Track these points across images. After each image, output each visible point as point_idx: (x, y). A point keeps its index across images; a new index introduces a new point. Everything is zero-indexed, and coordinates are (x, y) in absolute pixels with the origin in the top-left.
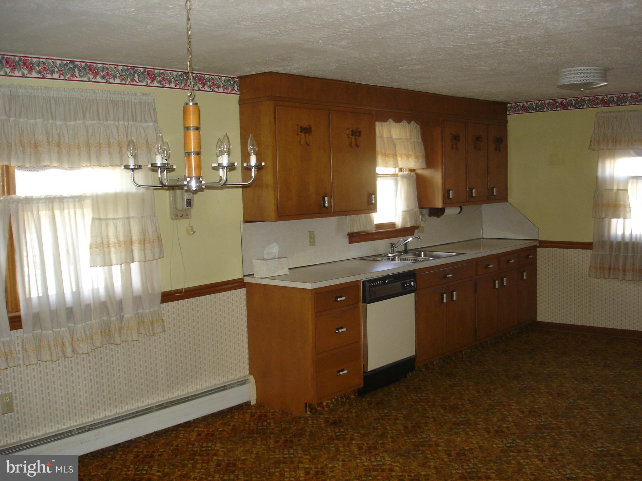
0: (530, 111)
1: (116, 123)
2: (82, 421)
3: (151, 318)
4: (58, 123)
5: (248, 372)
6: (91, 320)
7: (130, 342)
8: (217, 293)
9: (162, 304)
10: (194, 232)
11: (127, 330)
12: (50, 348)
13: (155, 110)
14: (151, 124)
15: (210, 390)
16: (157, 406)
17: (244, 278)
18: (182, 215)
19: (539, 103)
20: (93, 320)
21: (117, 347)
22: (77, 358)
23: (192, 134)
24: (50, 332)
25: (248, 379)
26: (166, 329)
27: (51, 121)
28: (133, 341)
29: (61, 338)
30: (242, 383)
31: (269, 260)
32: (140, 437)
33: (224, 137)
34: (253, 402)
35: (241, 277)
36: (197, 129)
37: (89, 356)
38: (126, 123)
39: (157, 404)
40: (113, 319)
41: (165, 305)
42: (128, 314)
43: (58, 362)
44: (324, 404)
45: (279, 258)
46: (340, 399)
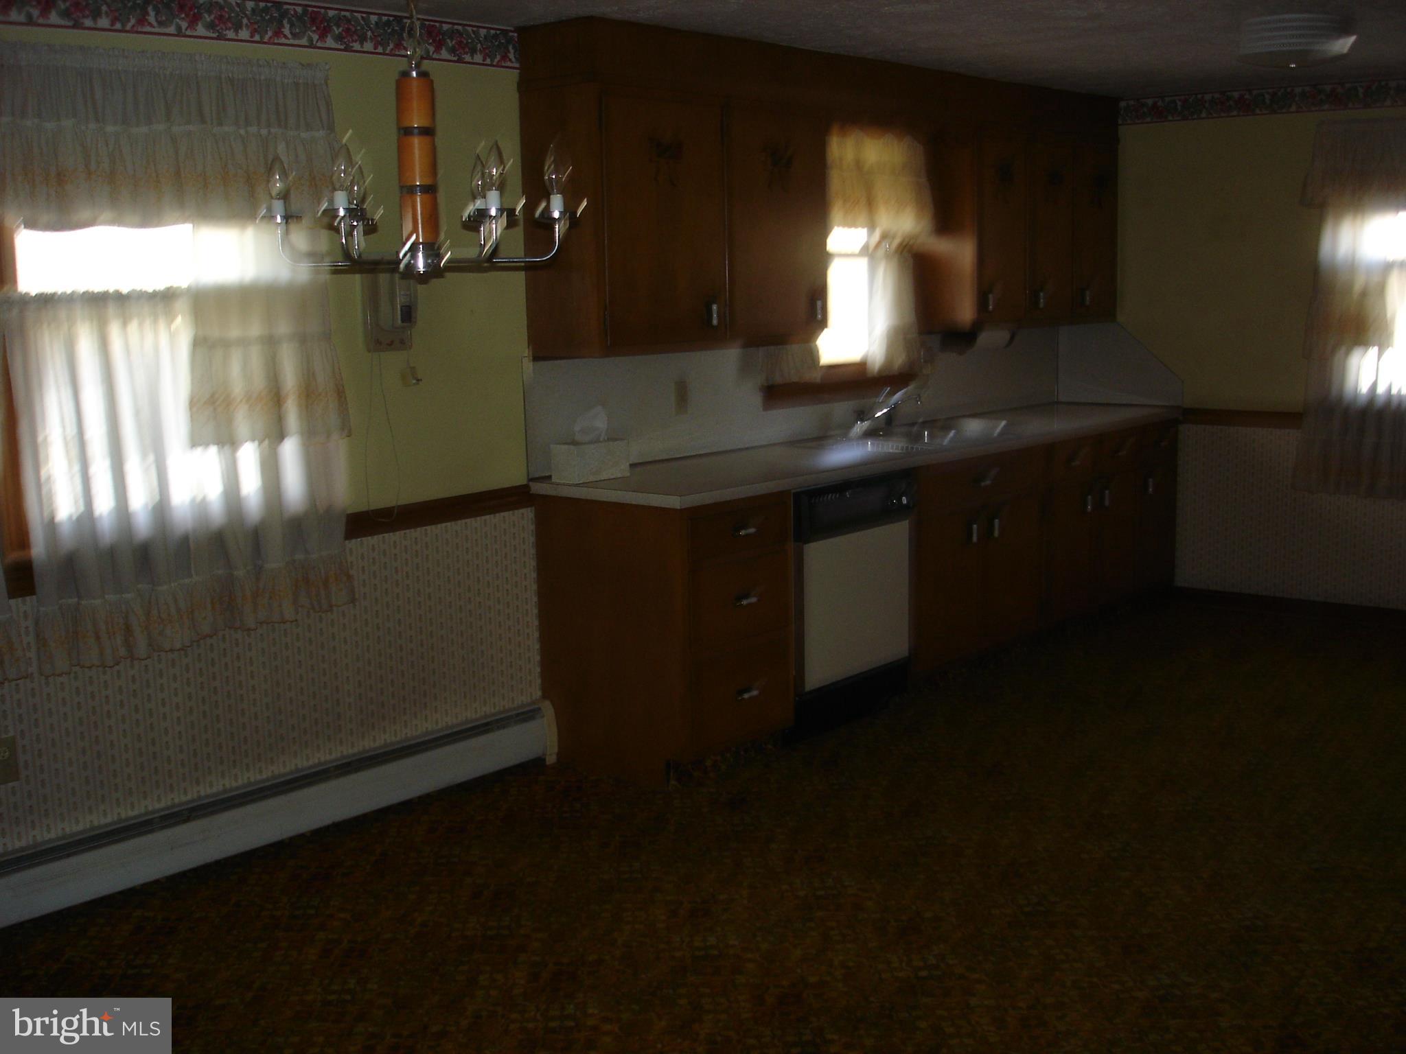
0: (1170, 118)
1: (242, 132)
2: (173, 799)
3: (322, 571)
4: (110, 129)
5: (539, 693)
6: (190, 576)
7: (276, 625)
8: (471, 517)
9: (347, 542)
10: (418, 380)
11: (271, 598)
12: (98, 638)
13: (329, 104)
14: (321, 133)
15: (456, 732)
16: (337, 767)
17: (531, 483)
18: (392, 342)
19: (1191, 100)
20: (194, 576)
21: (249, 636)
22: (160, 661)
23: (417, 144)
24: (98, 602)
25: (540, 709)
26: (357, 596)
27: (92, 126)
28: (284, 623)
29: (123, 615)
30: (527, 715)
31: (585, 443)
32: (302, 836)
33: (491, 149)
34: (551, 759)
35: (522, 480)
36: (428, 132)
37: (186, 656)
38: (264, 132)
39: (339, 763)
40: (240, 573)
41: (353, 544)
42: (275, 561)
43: (117, 668)
44: (709, 763)
45: (609, 439)
46: (742, 753)
